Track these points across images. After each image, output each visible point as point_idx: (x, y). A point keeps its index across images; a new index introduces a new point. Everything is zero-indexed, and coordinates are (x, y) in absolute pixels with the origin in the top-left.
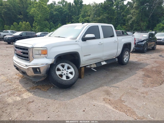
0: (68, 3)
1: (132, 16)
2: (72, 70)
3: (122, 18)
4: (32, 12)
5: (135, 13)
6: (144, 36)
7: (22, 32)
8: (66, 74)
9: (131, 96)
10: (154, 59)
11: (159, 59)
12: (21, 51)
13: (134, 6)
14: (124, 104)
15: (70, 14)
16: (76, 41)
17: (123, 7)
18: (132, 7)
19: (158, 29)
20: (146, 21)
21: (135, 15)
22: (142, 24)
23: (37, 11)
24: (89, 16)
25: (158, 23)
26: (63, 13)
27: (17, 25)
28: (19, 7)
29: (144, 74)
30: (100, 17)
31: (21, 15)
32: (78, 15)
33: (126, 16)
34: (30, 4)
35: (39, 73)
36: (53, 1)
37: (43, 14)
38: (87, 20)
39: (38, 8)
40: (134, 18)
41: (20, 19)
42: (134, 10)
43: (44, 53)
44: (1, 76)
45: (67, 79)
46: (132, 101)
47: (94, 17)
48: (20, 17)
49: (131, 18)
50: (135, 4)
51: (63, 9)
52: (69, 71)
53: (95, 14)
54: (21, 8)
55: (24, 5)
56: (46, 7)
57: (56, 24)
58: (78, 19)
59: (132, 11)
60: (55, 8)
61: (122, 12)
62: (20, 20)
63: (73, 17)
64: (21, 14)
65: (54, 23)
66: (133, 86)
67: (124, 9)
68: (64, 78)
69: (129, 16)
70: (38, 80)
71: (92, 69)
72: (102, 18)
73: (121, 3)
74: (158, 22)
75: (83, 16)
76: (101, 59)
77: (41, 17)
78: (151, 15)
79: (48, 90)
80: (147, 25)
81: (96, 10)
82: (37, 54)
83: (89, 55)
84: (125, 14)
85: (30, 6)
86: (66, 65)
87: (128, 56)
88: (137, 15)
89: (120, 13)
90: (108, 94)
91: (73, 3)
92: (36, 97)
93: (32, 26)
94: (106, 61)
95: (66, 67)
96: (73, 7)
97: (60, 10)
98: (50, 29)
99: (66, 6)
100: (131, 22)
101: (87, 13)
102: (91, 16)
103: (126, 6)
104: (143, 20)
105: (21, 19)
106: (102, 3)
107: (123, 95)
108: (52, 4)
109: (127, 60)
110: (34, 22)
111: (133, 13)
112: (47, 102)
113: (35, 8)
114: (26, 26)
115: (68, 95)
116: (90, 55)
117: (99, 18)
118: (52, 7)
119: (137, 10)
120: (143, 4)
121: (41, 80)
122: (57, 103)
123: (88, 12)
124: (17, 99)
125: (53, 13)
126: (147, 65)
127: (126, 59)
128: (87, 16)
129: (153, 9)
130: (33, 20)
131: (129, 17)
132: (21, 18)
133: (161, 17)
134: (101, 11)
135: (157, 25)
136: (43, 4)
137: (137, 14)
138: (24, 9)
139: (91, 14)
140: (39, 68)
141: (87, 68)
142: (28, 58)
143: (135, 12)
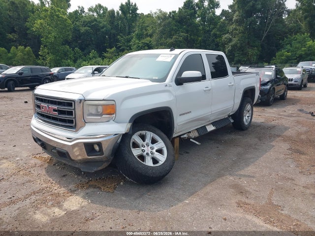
0: (109, 10)
1: (231, 37)
2: (161, 144)
3: (213, 41)
4: (37, 28)
5: (237, 32)
6: (267, 73)
7: (23, 67)
8: (150, 154)
9: (289, 194)
10: (291, 116)
11: (300, 117)
12: (56, 107)
13: (235, 18)
14: (283, 212)
15: (113, 31)
16: (166, 85)
17: (214, 20)
18: (231, 20)
19: (279, 61)
20: (257, 47)
21: (236, 34)
22: (250, 51)
23: (46, 25)
24: (151, 36)
25: (278, 50)
26: (99, 30)
27: (6, 53)
28: (10, 16)
29: (289, 147)
30: (172, 38)
31: (13, 34)
32: (129, 33)
33: (220, 36)
34: (33, 12)
35: (99, 153)
36: (79, 7)
37: (61, 32)
38: (147, 43)
39: (49, 19)
40: (235, 41)
41: (11, 40)
42: (234, 26)
43: (108, 111)
44: (2, 161)
45: (154, 163)
46: (294, 205)
47: (161, 38)
48: (12, 37)
49: (230, 40)
50: (235, 15)
51: (100, 22)
52: (156, 147)
53: (162, 32)
54: (14, 20)
55: (20, 13)
56: (65, 17)
57: (85, 51)
58: (129, 41)
59: (231, 28)
60: (82, 20)
61: (214, 28)
62: (12, 43)
63: (119, 37)
64: (14, 32)
65: (82, 49)
66: (281, 173)
67: (215, 24)
68: (149, 162)
69: (226, 36)
70: (95, 169)
71: (191, 140)
72: (176, 41)
73: (210, 13)
74: (279, 47)
75: (140, 37)
76: (207, 121)
77: (55, 37)
78: (265, 35)
79: (115, 189)
80: (259, 53)
81: (165, 25)
82: (93, 113)
83: (188, 113)
84: (218, 33)
85: (32, 14)
86: (149, 135)
87: (250, 112)
88: (240, 35)
89: (208, 31)
90: (242, 192)
91: (118, 10)
92: (95, 206)
93: (37, 56)
94: (214, 124)
95: (148, 140)
96: (120, 18)
97: (92, 24)
98: (75, 61)
99: (104, 16)
100: (230, 48)
101: (146, 30)
102: (155, 37)
103: (219, 18)
104: (251, 44)
105: (15, 41)
106: (174, 12)
107: (271, 193)
108: (76, 12)
109: (249, 120)
110: (42, 46)
111: (233, 31)
112: (125, 218)
113: (44, 19)
114: (25, 55)
115: (162, 199)
116: (191, 112)
117: (170, 41)
118: (76, 18)
119: (239, 25)
120: (251, 16)
121: (100, 168)
122: (147, 218)
123: (148, 28)
124: (56, 214)
125: (79, 30)
126: (286, 129)
127: (247, 118)
128: (147, 35)
129: (269, 24)
130: (40, 43)
131: (225, 38)
132: (15, 39)
133: (284, 39)
134: (174, 28)
135: (278, 54)
136: (59, 11)
137: (240, 33)
138: (19, 22)
139: (154, 32)
140: (99, 144)
141: (183, 138)
142: (71, 122)
143: (235, 29)
